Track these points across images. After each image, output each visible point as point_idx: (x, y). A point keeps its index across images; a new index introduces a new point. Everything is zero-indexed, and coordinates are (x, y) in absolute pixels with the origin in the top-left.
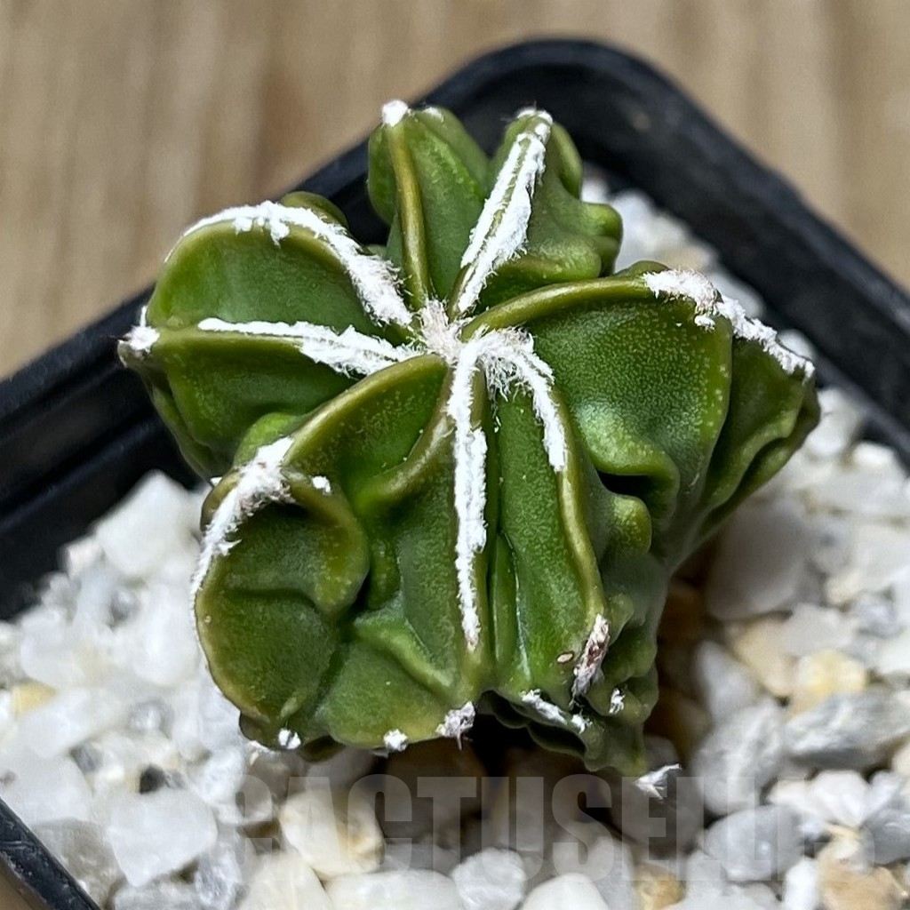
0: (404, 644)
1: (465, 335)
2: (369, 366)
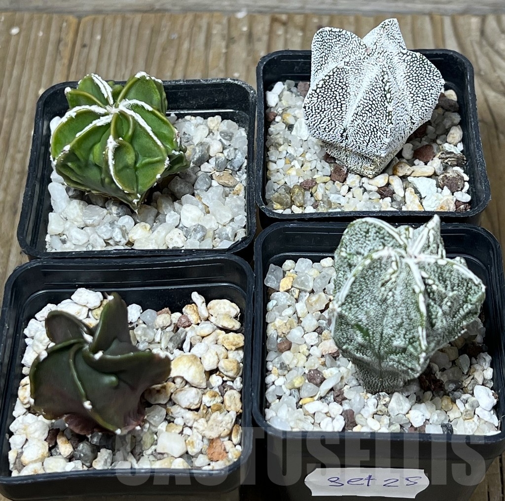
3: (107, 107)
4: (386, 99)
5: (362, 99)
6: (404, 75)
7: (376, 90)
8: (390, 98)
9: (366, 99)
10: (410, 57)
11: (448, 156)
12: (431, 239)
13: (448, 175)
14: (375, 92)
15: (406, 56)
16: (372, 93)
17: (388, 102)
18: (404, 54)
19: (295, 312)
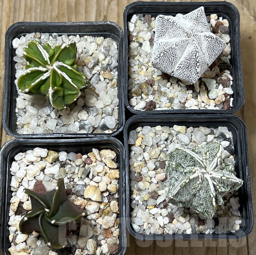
0: (70, 92)
1: (52, 66)
2: (48, 75)
3: (47, 66)
4: (197, 66)
5: (184, 61)
6: (206, 47)
7: (191, 59)
8: (199, 65)
9: (185, 62)
10: (210, 38)
11: (223, 65)
12: (219, 163)
13: (222, 78)
14: (191, 60)
15: (208, 38)
16: (189, 60)
17: (198, 67)
18: (207, 37)
19: (144, 158)
